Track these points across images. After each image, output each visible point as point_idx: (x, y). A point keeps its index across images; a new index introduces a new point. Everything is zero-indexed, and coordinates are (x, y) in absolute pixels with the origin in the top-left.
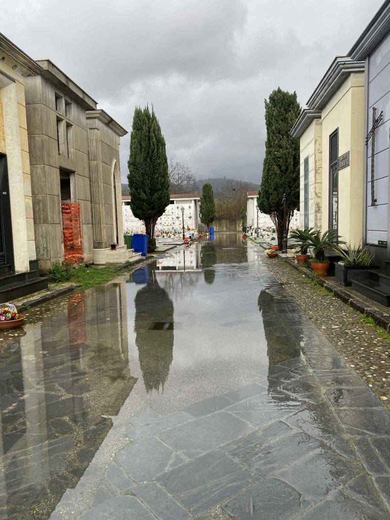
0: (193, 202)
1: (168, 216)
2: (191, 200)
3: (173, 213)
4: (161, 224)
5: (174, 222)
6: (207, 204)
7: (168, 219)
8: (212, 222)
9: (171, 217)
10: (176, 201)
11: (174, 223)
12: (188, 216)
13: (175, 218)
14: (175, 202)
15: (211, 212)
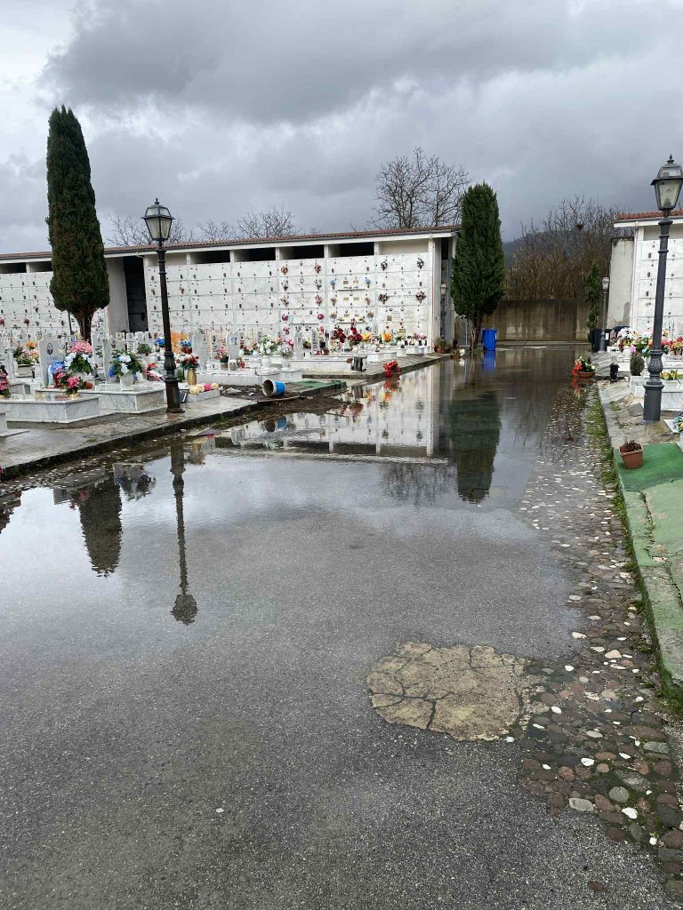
0: (431, 246)
1: (356, 294)
2: (425, 242)
3: (368, 283)
4: (333, 316)
5: (373, 311)
6: (473, 254)
7: (355, 304)
8: (490, 313)
9: (362, 296)
10: (382, 244)
11: (371, 315)
12: (416, 292)
13: (374, 298)
14: (376, 249)
15: (487, 278)
